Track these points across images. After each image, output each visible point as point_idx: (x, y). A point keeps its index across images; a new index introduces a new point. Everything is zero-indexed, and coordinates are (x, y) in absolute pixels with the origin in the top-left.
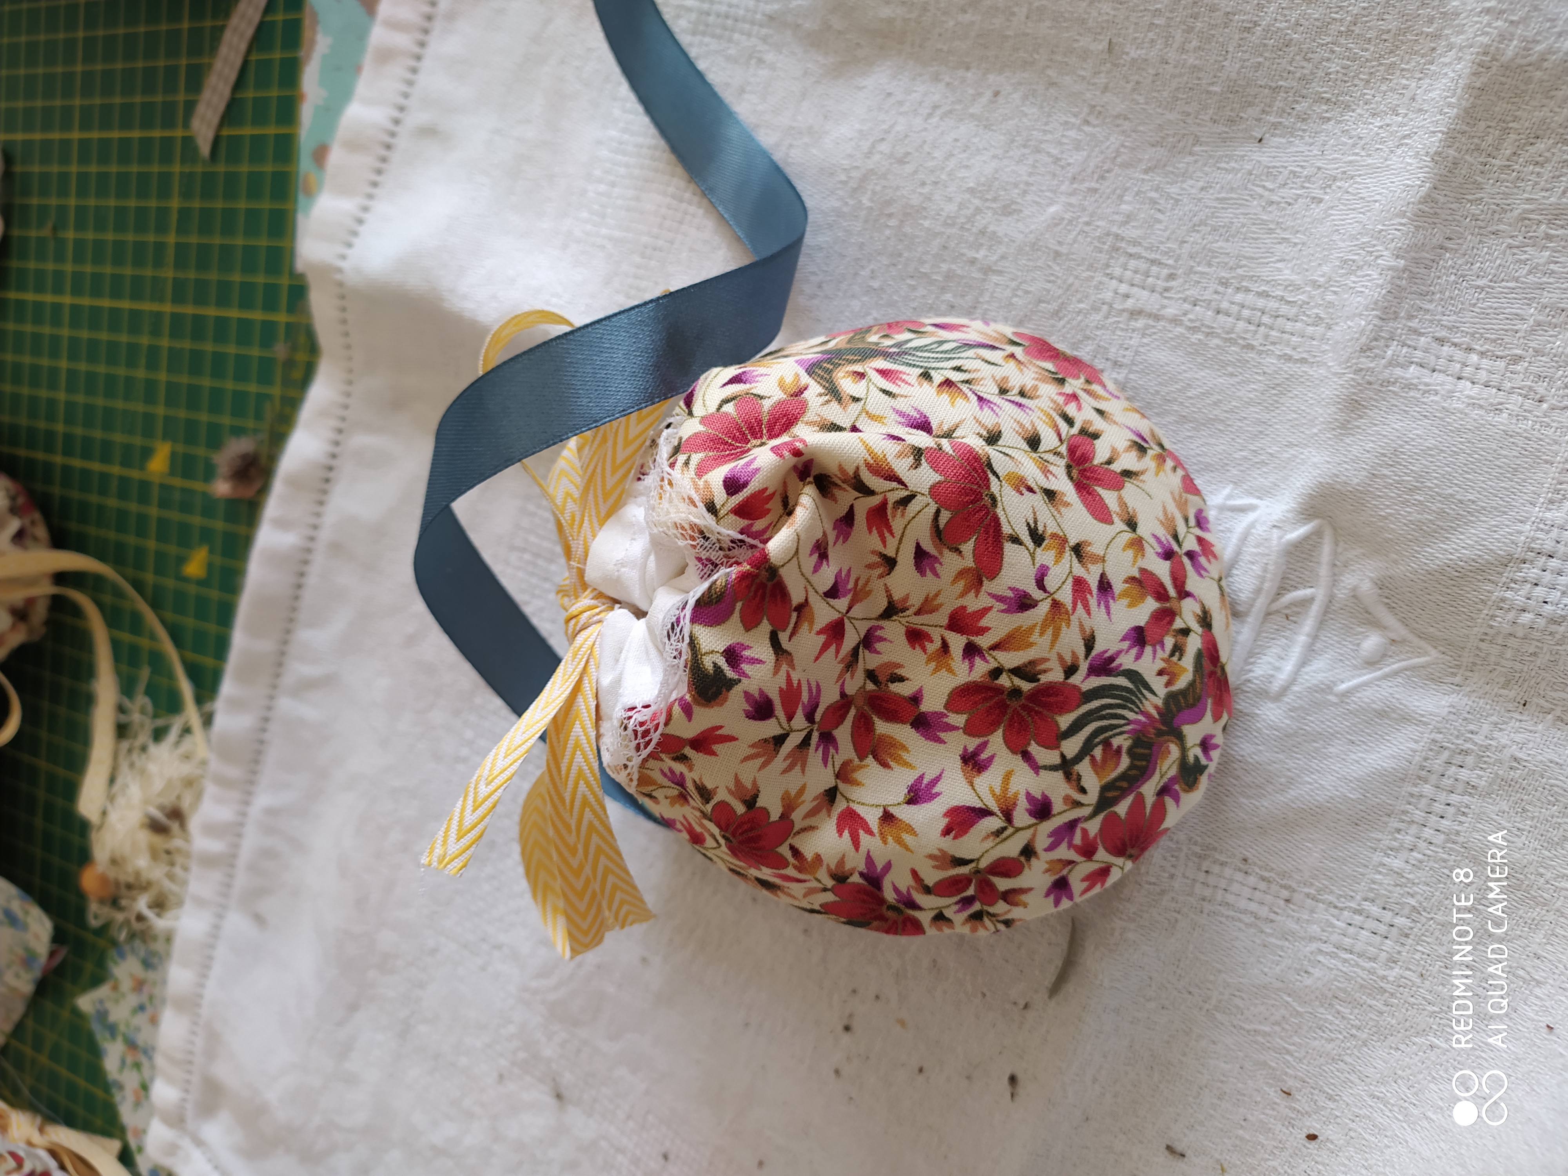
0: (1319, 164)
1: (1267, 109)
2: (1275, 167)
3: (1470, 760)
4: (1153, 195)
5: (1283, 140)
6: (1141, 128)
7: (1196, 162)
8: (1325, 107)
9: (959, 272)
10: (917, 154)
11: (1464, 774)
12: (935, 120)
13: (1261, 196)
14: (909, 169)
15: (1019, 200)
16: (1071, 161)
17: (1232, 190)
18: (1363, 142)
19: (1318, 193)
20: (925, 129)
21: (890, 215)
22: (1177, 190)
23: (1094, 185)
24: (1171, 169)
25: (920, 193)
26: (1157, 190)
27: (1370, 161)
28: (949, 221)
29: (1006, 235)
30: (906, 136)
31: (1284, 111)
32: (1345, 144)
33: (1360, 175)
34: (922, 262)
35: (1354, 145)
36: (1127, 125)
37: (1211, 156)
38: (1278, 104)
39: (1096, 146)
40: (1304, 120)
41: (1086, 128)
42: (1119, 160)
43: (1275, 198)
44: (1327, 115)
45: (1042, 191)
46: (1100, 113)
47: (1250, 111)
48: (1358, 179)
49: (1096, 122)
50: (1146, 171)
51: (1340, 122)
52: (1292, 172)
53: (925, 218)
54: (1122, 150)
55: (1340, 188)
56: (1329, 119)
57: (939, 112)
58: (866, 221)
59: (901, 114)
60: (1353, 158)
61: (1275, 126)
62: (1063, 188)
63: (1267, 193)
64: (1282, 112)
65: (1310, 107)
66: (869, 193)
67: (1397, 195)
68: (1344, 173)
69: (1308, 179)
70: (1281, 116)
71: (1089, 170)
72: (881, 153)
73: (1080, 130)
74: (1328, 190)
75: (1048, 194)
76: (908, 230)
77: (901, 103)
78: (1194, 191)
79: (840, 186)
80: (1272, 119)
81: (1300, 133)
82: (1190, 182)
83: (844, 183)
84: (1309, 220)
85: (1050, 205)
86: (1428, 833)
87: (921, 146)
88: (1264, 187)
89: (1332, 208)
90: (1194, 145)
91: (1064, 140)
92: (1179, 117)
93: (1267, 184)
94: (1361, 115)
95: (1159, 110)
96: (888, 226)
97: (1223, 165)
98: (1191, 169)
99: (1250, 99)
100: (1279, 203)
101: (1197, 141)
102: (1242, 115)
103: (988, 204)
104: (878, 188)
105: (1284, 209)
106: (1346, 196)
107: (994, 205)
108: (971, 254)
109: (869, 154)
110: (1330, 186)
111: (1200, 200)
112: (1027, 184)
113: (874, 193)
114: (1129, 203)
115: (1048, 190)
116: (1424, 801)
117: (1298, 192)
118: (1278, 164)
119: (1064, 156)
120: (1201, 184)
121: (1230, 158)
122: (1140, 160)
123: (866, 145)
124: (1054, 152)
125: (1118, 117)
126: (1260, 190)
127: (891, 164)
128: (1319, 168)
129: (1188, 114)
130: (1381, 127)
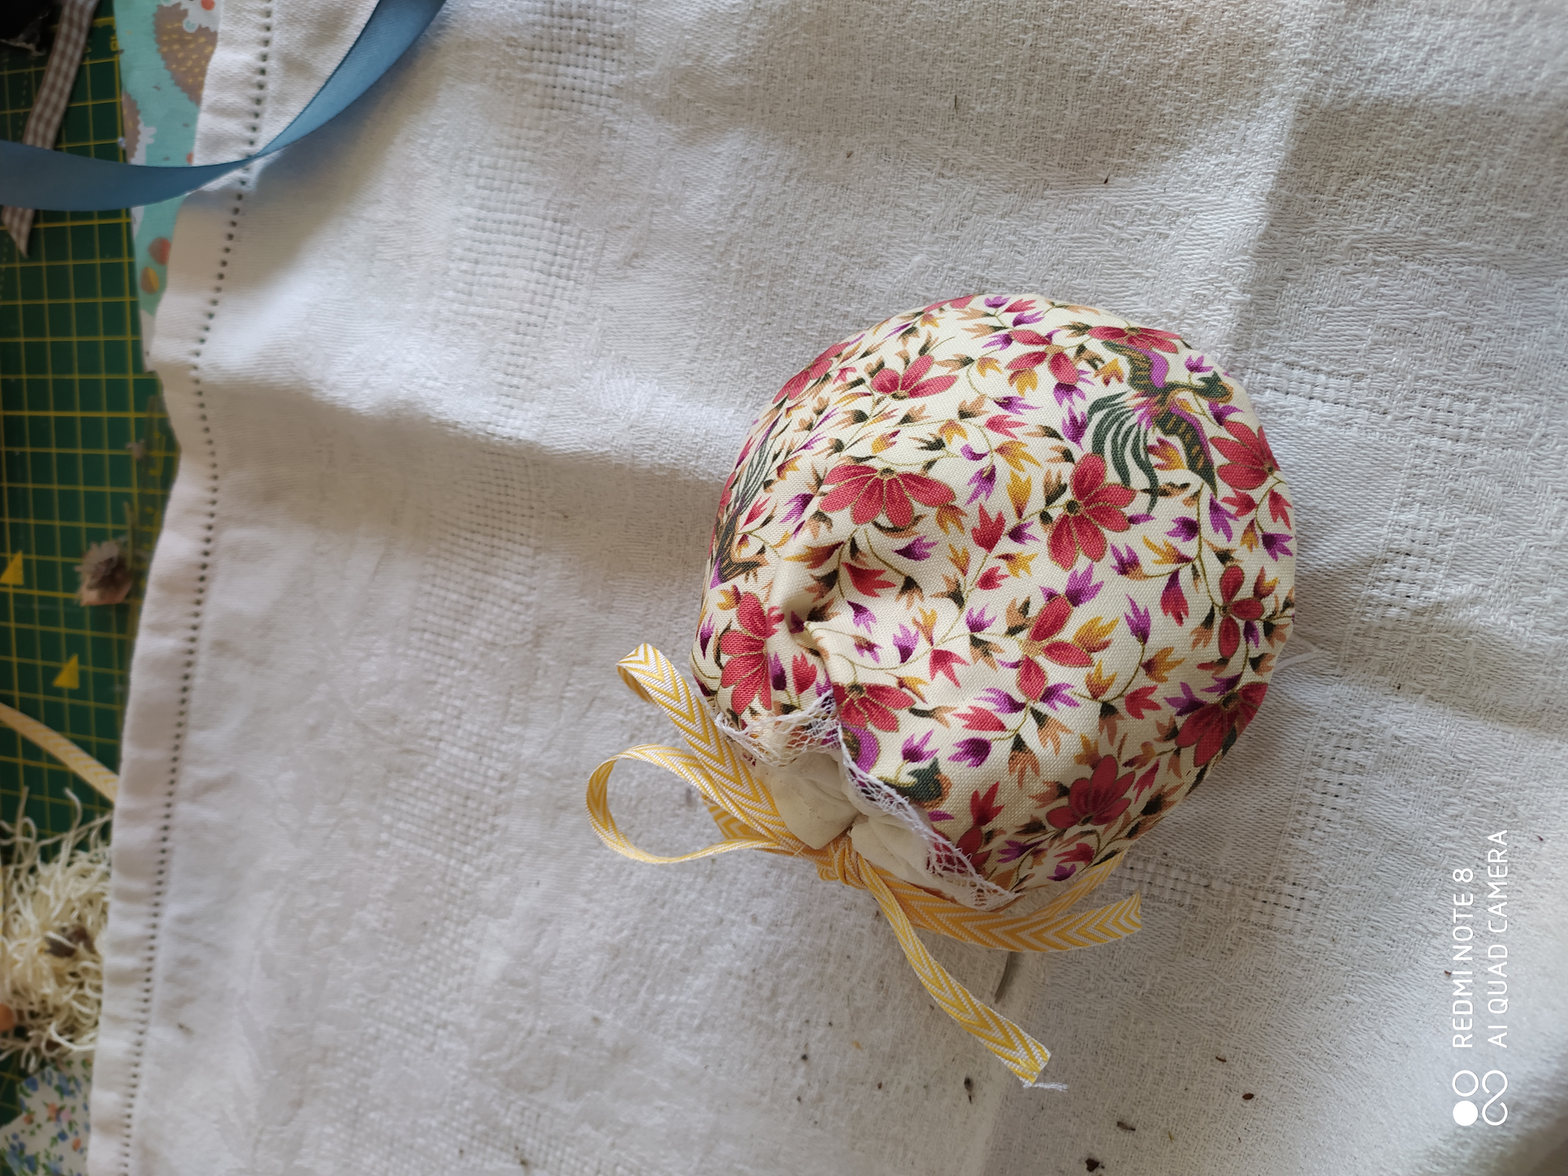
0: (1162, 202)
1: (1110, 151)
2: (1121, 206)
3: (1356, 742)
4: (1011, 238)
5: (1127, 180)
6: (994, 177)
7: (1048, 205)
8: (1163, 147)
9: (833, 326)
10: (779, 216)
11: (1353, 756)
12: (793, 182)
13: (1112, 234)
14: (773, 231)
15: (884, 253)
16: (930, 212)
17: (1084, 230)
18: (1202, 179)
19: (1163, 229)
20: (784, 192)
21: (759, 277)
22: (1034, 233)
23: (954, 232)
24: (1026, 213)
25: (787, 254)
26: (1014, 234)
27: (1210, 198)
28: (818, 279)
29: (875, 287)
30: (767, 200)
31: (1125, 152)
32: (1185, 181)
33: (1202, 212)
34: (796, 320)
35: (1194, 182)
36: (980, 175)
37: (1061, 199)
38: (1119, 146)
39: (953, 196)
40: (1144, 159)
41: (941, 181)
42: (975, 207)
43: (1124, 236)
44: (1166, 154)
45: (904, 242)
46: (953, 165)
47: (1093, 154)
48: (1200, 216)
49: (950, 174)
50: (1002, 217)
51: (1177, 160)
52: (1137, 210)
53: (795, 277)
54: (978, 198)
55: (1184, 223)
56: (1168, 158)
57: (795, 175)
58: (736, 284)
59: (759, 178)
60: (1194, 194)
61: (1118, 167)
62: (925, 238)
63: (1117, 231)
64: (1123, 154)
65: (1149, 148)
66: (737, 256)
67: (1238, 232)
68: (1187, 209)
69: (1153, 216)
70: (1123, 157)
71: (949, 220)
72: (744, 217)
73: (935, 182)
74: (1173, 226)
75: (911, 245)
76: (779, 290)
77: (758, 168)
78: (1048, 233)
79: (707, 250)
80: (1115, 161)
81: (1142, 172)
82: (1045, 224)
83: (711, 247)
84: (1158, 255)
85: (913, 255)
86: (1326, 812)
87: (784, 209)
88: (1113, 225)
89: (1178, 243)
90: (1045, 189)
91: (921, 193)
92: (1029, 164)
93: (1116, 222)
94: (1197, 154)
95: (1010, 160)
96: (758, 287)
97: (1074, 206)
98: (1044, 212)
99: (1092, 143)
100: (1128, 240)
101: (1047, 186)
102: (1086, 158)
103: (853, 260)
104: (745, 251)
105: (1134, 245)
106: (1190, 232)
107: (860, 260)
108: (844, 308)
109: (732, 219)
110: (1174, 222)
111: (1055, 240)
112: (889, 237)
113: (742, 256)
114: (988, 247)
115: (911, 241)
116: (1319, 784)
117: (1145, 229)
118: (1124, 203)
119: (923, 208)
120: (1055, 226)
121: (1080, 199)
122: (996, 207)
123: (728, 210)
124: (912, 205)
125: (970, 168)
126: (1110, 229)
127: (755, 227)
128: (1163, 206)
129: (1037, 162)
130: (1217, 165)
